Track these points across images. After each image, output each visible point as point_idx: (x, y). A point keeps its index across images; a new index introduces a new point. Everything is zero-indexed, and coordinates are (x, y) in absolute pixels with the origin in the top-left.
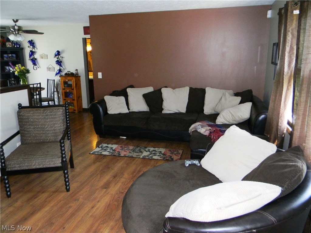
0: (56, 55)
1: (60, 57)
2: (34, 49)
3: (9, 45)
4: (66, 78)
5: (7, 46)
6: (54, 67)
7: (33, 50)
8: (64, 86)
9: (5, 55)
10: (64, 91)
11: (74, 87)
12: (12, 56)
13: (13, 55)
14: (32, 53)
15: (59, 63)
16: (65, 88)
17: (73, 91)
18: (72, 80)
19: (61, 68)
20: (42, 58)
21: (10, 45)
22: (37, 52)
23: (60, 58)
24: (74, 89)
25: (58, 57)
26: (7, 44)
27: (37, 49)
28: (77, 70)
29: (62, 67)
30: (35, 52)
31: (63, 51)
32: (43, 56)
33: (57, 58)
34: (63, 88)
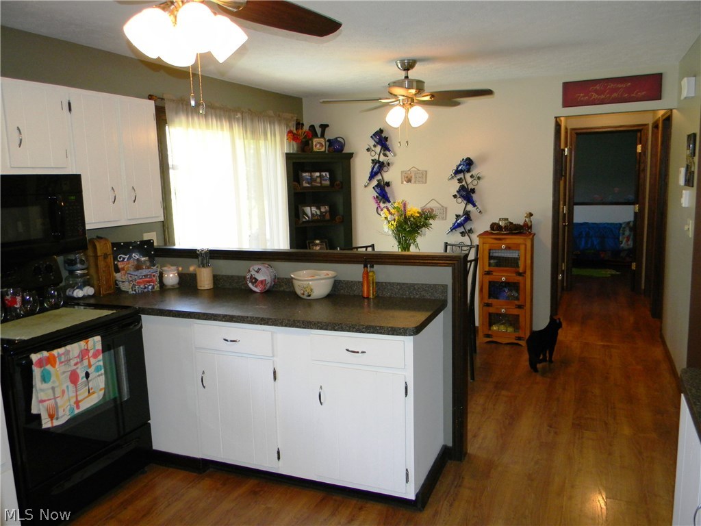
0: (457, 172)
1: (472, 176)
2: (385, 155)
3: (318, 146)
4: (500, 239)
5: (315, 149)
6: (445, 206)
7: (382, 158)
8: (490, 265)
9: (306, 175)
10: (488, 278)
11: (525, 266)
12: (321, 177)
13: (324, 174)
14: (379, 167)
15: (467, 194)
16: (492, 268)
17: (520, 278)
18: (522, 247)
19: (470, 207)
20: (409, 181)
21: (321, 145)
22: (393, 164)
23: (469, 180)
24: (525, 272)
25: (461, 176)
26: (314, 143)
27: (395, 155)
28: (531, 215)
29: (474, 205)
30: (389, 164)
31: (484, 158)
32: (413, 175)
33: (460, 180)
34: (487, 269)
